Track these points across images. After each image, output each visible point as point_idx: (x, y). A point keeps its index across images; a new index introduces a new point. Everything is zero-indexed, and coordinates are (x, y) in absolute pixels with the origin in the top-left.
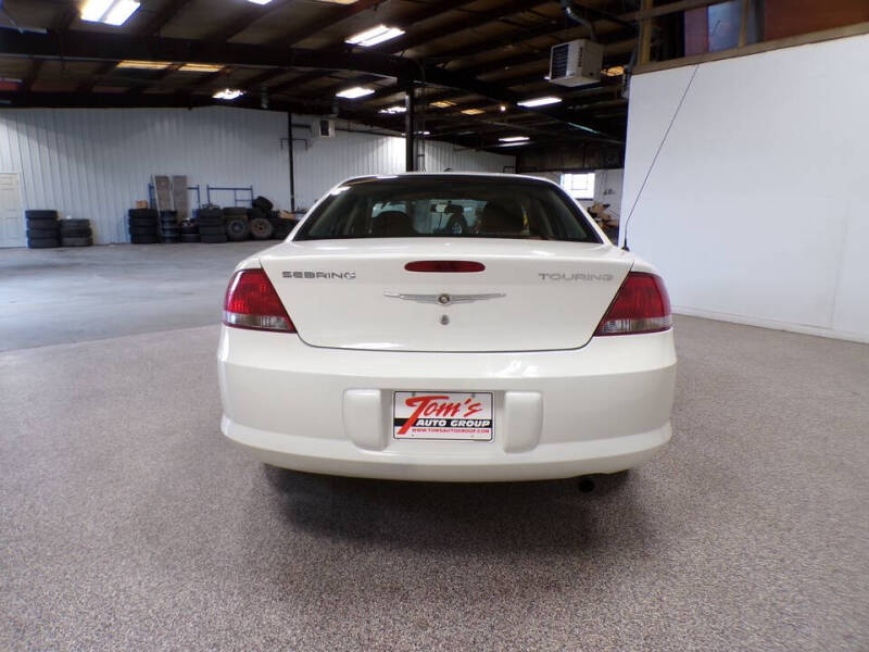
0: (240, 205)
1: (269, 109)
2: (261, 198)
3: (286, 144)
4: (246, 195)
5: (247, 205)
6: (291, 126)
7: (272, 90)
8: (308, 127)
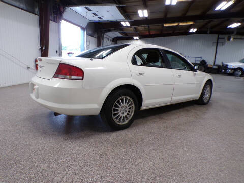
0: (197, 62)
1: (210, 33)
2: (203, 61)
3: (215, 44)
4: (199, 59)
5: (199, 62)
6: (218, 38)
7: (212, 28)
8: (224, 38)
